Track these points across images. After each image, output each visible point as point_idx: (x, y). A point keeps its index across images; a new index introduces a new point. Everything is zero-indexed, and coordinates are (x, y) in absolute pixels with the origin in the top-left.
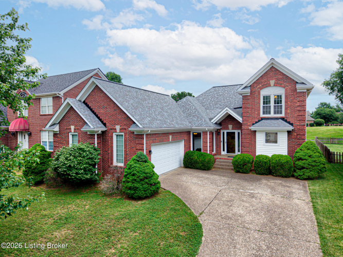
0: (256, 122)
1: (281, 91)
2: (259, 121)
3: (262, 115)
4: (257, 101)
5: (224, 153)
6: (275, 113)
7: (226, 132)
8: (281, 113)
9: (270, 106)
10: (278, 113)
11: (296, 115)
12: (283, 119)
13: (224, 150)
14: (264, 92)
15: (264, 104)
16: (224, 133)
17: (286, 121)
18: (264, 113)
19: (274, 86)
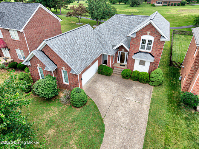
0: (136, 53)
1: (152, 38)
2: (138, 53)
3: (140, 50)
4: (138, 42)
5: (119, 62)
6: (147, 49)
7: (120, 52)
8: (150, 50)
9: (145, 45)
10: (148, 50)
11: (157, 53)
12: (150, 53)
13: (118, 61)
14: (143, 37)
15: (142, 43)
16: (119, 52)
17: (151, 55)
18: (141, 48)
19: (149, 35)
